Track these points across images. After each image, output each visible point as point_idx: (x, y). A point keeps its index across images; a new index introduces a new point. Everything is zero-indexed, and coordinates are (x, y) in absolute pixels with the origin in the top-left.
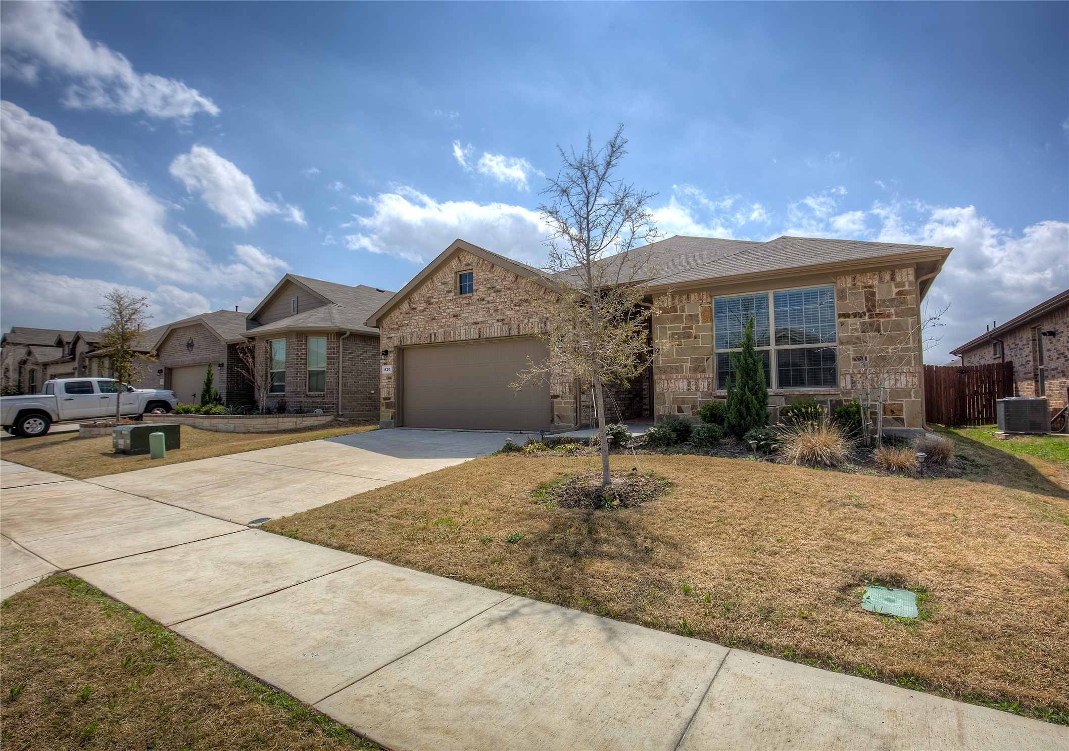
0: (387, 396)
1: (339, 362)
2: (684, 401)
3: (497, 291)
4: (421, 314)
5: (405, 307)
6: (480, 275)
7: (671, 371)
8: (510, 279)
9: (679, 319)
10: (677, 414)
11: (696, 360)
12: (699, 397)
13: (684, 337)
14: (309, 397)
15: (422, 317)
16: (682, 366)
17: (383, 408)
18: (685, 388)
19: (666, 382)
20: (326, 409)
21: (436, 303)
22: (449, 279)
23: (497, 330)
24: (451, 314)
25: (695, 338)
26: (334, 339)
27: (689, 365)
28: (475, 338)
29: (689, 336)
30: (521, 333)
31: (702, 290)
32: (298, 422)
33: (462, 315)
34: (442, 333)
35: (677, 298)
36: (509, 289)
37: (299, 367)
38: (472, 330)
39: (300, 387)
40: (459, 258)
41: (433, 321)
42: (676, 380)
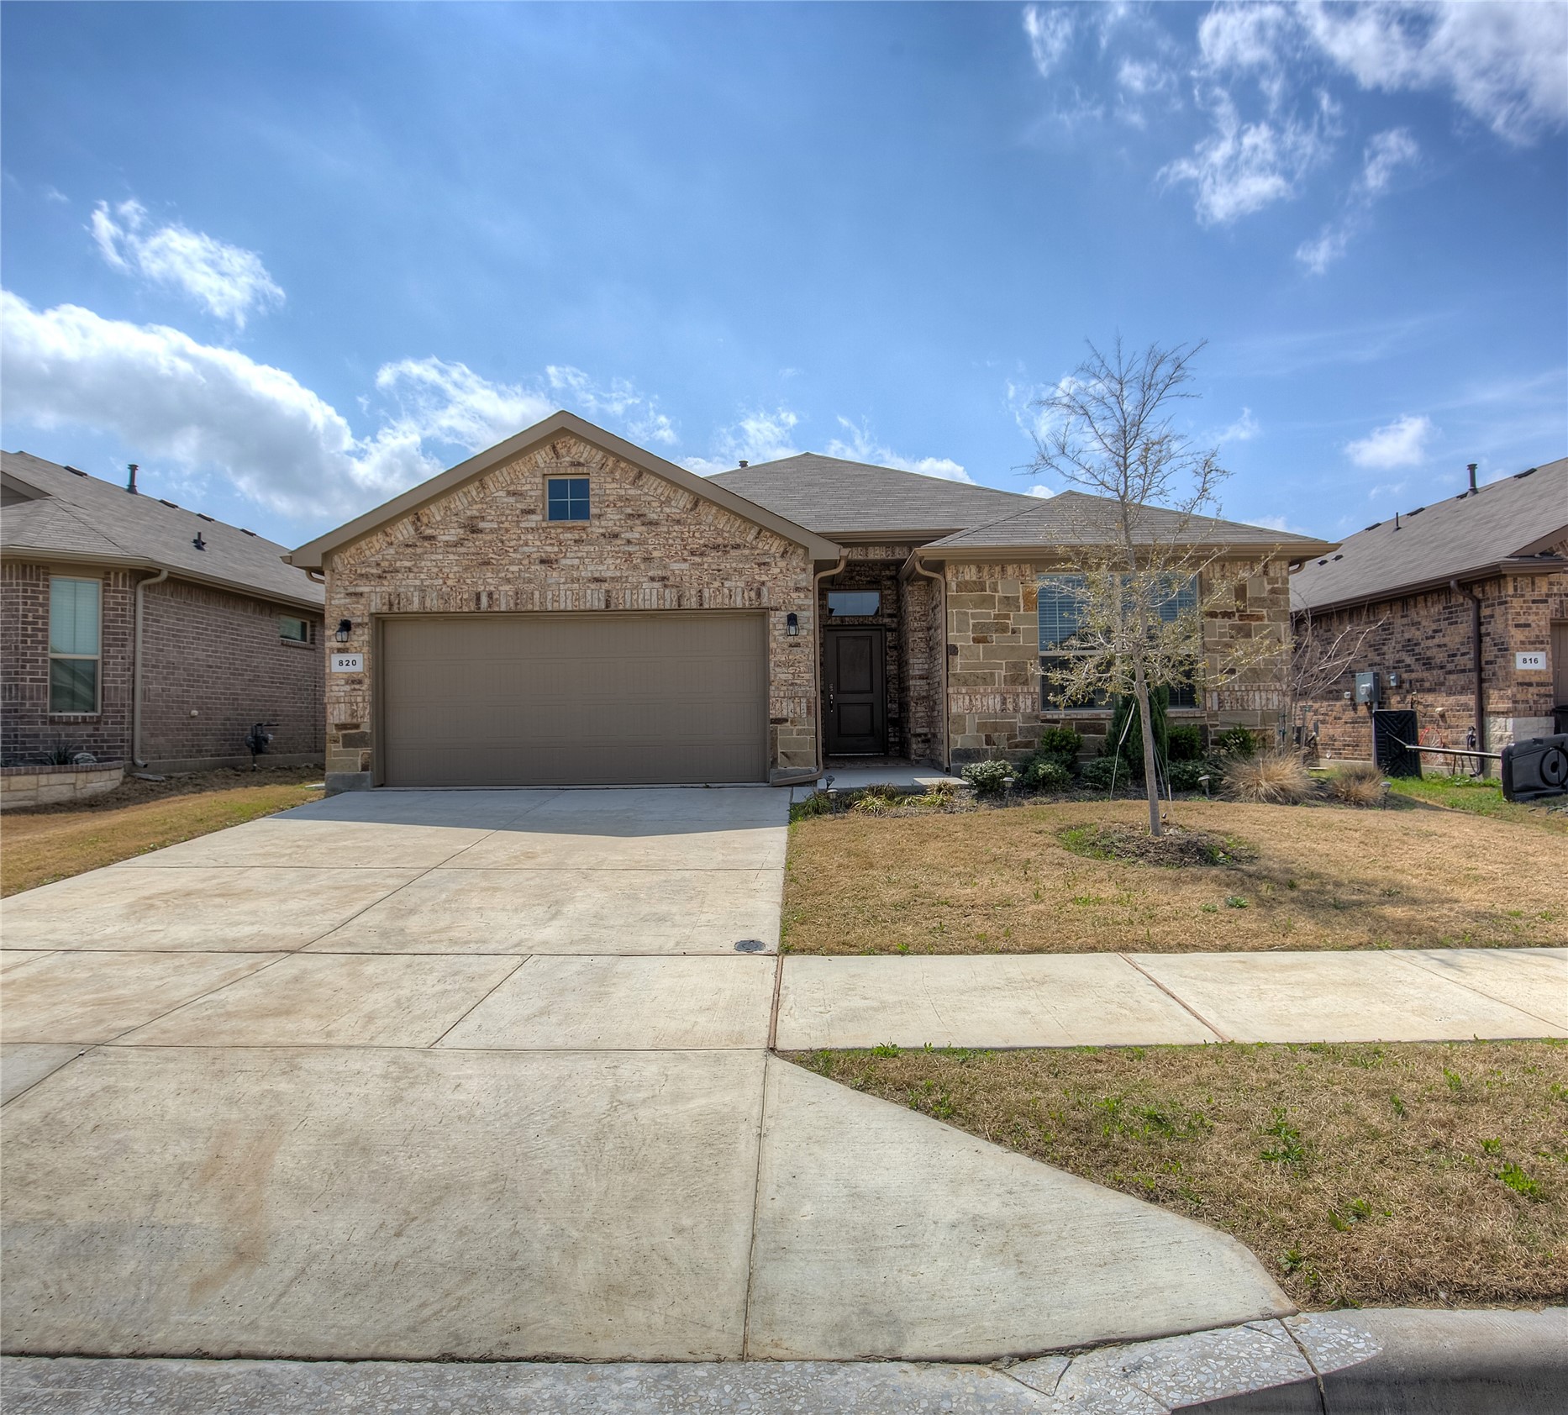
0: (349, 721)
1: (134, 641)
2: (996, 727)
3: (651, 523)
4: (450, 550)
5: (404, 531)
6: (605, 487)
7: (974, 681)
8: (681, 504)
9: (988, 601)
10: (985, 747)
11: (1015, 665)
12: (1019, 721)
13: (996, 631)
14: (58, 723)
15: (451, 557)
16: (992, 674)
17: (333, 749)
18: (998, 707)
19: (967, 698)
20: (102, 753)
21: (492, 531)
22: (528, 487)
23: (649, 596)
24: (534, 556)
25: (1014, 632)
26: (124, 586)
27: (1003, 673)
28: (594, 608)
29: (1003, 629)
30: (706, 606)
31: (1025, 561)
32: (80, 784)
33: (564, 562)
34: (510, 593)
35: (986, 569)
36: (678, 522)
37: (28, 648)
38: (589, 592)
39: (31, 698)
40: (554, 447)
41: (484, 568)
42: (983, 696)
